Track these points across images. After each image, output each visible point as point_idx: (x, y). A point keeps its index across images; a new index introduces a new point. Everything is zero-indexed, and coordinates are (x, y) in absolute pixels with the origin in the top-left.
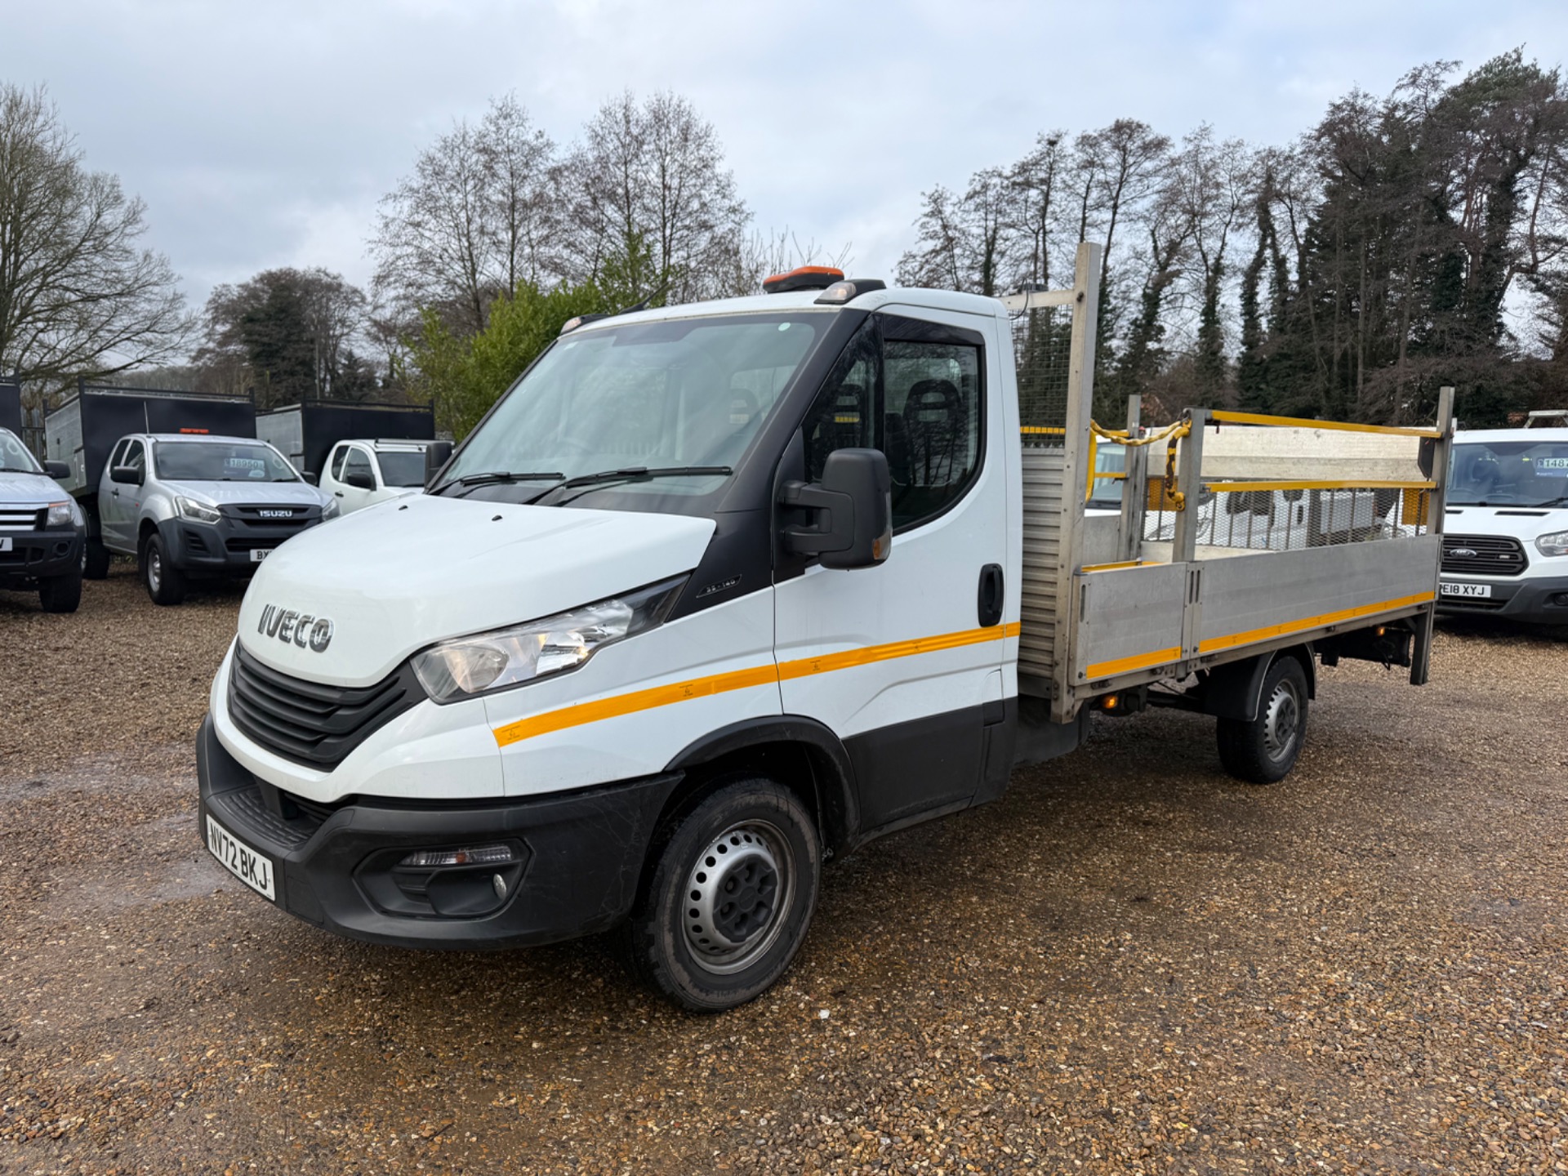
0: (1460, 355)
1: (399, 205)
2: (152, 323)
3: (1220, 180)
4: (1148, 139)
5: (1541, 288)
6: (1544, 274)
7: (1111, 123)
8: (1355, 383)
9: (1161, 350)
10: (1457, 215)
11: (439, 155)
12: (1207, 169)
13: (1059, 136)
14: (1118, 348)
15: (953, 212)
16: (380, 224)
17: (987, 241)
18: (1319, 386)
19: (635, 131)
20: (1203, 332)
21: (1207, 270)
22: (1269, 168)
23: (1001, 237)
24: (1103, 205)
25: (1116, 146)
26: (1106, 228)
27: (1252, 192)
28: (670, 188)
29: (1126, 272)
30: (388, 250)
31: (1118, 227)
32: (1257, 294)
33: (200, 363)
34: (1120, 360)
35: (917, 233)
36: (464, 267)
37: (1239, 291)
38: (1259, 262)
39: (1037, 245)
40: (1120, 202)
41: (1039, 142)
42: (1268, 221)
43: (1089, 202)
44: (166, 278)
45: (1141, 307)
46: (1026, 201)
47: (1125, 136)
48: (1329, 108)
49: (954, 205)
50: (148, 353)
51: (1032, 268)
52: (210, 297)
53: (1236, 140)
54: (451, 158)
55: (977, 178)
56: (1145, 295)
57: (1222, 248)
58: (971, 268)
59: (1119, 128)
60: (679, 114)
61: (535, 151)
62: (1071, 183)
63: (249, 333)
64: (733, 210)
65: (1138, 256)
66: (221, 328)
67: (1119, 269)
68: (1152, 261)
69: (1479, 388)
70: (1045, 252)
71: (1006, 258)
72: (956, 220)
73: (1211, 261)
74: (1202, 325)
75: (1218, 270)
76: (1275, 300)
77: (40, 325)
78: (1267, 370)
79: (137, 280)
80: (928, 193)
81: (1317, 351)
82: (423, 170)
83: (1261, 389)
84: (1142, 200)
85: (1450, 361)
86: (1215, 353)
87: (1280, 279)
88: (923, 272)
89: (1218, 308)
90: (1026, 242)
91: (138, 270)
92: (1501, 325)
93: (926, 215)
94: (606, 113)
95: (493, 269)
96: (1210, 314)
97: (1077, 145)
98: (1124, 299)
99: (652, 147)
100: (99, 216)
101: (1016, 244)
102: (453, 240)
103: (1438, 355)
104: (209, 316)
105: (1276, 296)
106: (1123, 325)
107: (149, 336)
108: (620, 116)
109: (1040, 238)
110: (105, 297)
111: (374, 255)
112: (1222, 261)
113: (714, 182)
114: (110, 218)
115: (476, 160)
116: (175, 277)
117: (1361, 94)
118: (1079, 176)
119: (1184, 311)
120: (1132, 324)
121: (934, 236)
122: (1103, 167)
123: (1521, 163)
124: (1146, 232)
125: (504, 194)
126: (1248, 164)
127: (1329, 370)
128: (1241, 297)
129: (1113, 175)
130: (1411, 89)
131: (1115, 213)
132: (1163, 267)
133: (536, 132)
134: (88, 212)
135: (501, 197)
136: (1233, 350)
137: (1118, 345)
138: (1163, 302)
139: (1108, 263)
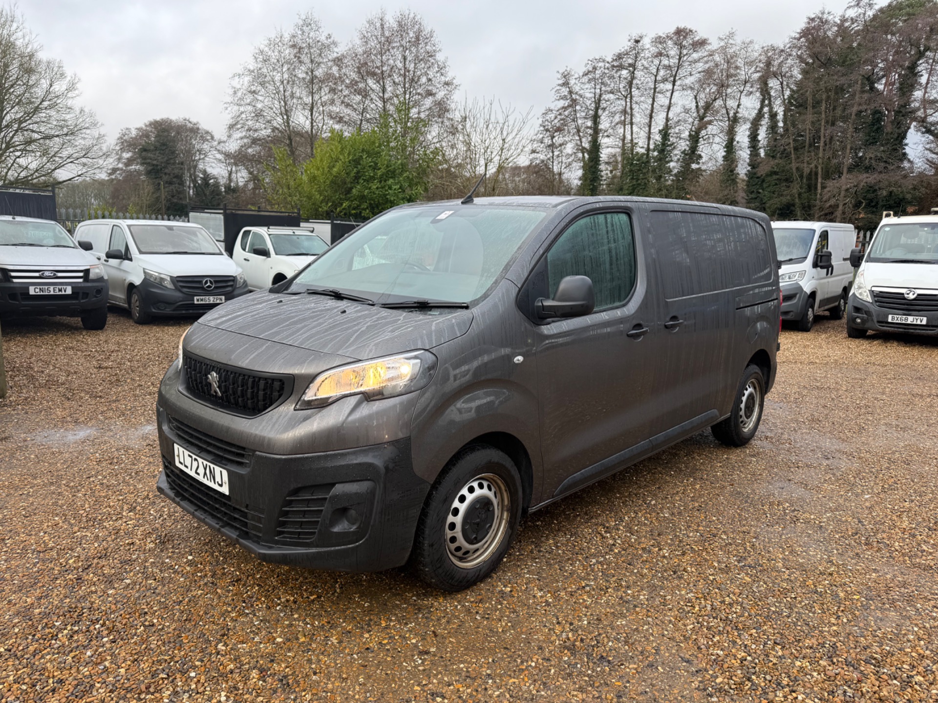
0: (881, 172)
1: (242, 80)
2: (87, 152)
3: (739, 65)
4: (696, 39)
5: (928, 131)
6: (931, 123)
7: (672, 30)
8: (816, 188)
9: (699, 169)
10: (880, 87)
11: (266, 49)
12: (732, 58)
13: (641, 37)
14: (674, 167)
15: (575, 83)
16: (231, 91)
17: (595, 101)
18: (795, 191)
19: (387, 34)
20: (725, 158)
21: (729, 120)
22: (769, 58)
23: (604, 99)
24: (667, 80)
25: (676, 44)
26: (668, 94)
27: (759, 71)
28: (409, 71)
29: (679, 121)
30: (236, 108)
31: (676, 94)
32: (758, 135)
33: (113, 177)
34: (676, 175)
35: (553, 95)
36: (283, 119)
37: (748, 133)
38: (760, 115)
39: (626, 105)
40: (677, 78)
41: (629, 41)
42: (767, 90)
43: (659, 78)
44: (95, 124)
45: (688, 143)
46: (620, 77)
47: (682, 37)
48: (806, 20)
49: (576, 79)
50: (84, 170)
51: (623, 118)
52: (119, 135)
53: (749, 40)
54: (273, 52)
55: (590, 62)
56: (690, 135)
57: (739, 106)
58: (585, 118)
59: (679, 32)
60: (415, 23)
61: (325, 47)
62: (647, 66)
63: (144, 158)
64: (447, 84)
65: (687, 111)
66: (127, 155)
67: (676, 119)
68: (695, 115)
69: (891, 192)
70: (631, 109)
71: (607, 112)
72: (576, 88)
73: (731, 114)
74: (725, 154)
75: (735, 120)
76: (770, 138)
77: (18, 154)
78: (763, 181)
79: (76, 125)
80: (561, 71)
81: (794, 169)
82: (256, 58)
83: (759, 193)
84: (690, 76)
85: (875, 176)
86: (732, 171)
87: (773, 127)
88: (556, 121)
89: (735, 143)
90: (619, 102)
91: (77, 119)
92: (905, 154)
93: (559, 85)
94: (371, 23)
95: (301, 120)
96: (730, 147)
97: (652, 42)
98: (677, 138)
99: (398, 44)
100: (51, 86)
101: (614, 104)
102: (276, 102)
103: (867, 172)
104: (118, 148)
105: (770, 136)
106: (677, 154)
107: (84, 160)
108: (378, 25)
109: (628, 100)
110: (57, 136)
111: (227, 111)
112: (739, 115)
113: (436, 66)
114: (59, 87)
115: (288, 52)
116: (100, 124)
117: (826, 12)
118: (652, 62)
119: (714, 145)
120: (682, 153)
121: (564, 98)
122: (668, 57)
123: (921, 55)
124: (691, 97)
125: (307, 73)
126: (756, 54)
127: (801, 180)
128: (749, 136)
129: (674, 61)
130: (856, 8)
131: (674, 85)
132: (702, 118)
133: (326, 34)
134: (44, 84)
135: (304, 75)
136: (742, 170)
137: (674, 165)
138: (701, 139)
139: (669, 116)
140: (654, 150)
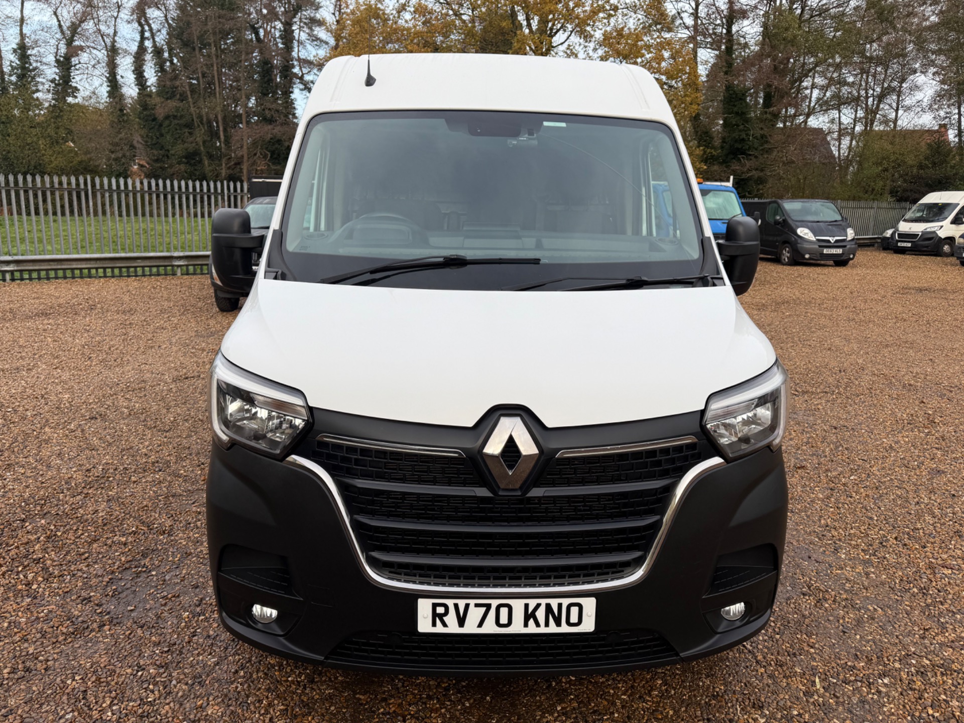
9: (78, 104)
14: (44, 99)
18: (199, 138)
20: (110, 94)
21: (107, 49)
29: (38, 40)
32: (144, 71)
34: (47, 108)
37: (133, 68)
38: (142, 49)
42: (146, 21)
45: (58, 71)
56: (57, 61)
57: (115, 33)
65: (46, 29)
67: (32, 38)
68: (59, 36)
73: (108, 42)
74: (109, 89)
75: (114, 51)
76: (159, 77)
78: (161, 125)
81: (194, 115)
87: (160, 65)
89: (118, 77)
96: (113, 82)
105: (159, 74)
106: (44, 83)
112: (117, 45)
119: (92, 77)
120: (51, 82)
124: (49, 11)
127: (203, 127)
128: (133, 71)
132: (69, 43)
137: (45, 96)
138: (73, 68)
139: (24, 31)
140: (10, 75)
